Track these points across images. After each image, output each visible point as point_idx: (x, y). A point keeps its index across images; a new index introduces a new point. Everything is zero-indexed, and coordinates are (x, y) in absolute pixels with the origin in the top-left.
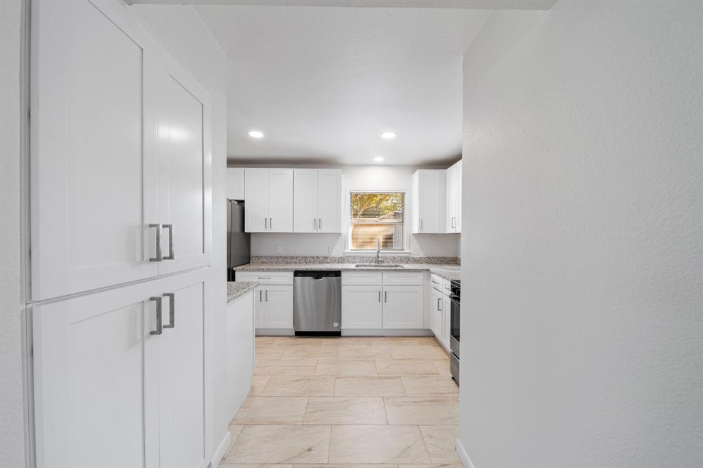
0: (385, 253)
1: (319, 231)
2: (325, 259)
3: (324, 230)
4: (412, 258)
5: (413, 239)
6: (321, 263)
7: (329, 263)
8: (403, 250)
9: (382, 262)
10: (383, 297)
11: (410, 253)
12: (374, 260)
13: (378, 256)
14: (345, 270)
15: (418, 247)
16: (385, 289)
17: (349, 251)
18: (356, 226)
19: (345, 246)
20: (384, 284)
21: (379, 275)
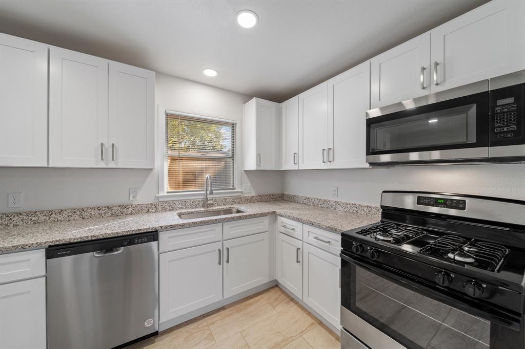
0: (219, 194)
1: (112, 165)
2: (122, 210)
3: (123, 162)
4: (244, 197)
5: (245, 176)
6: (115, 216)
7: (131, 214)
8: (234, 188)
9: (212, 205)
10: (223, 256)
11: (241, 192)
12: (201, 204)
13: (207, 198)
14: (166, 227)
15: (249, 184)
16: (227, 244)
17: (166, 194)
18: (173, 159)
19: (159, 186)
20: (224, 239)
21: (218, 228)
